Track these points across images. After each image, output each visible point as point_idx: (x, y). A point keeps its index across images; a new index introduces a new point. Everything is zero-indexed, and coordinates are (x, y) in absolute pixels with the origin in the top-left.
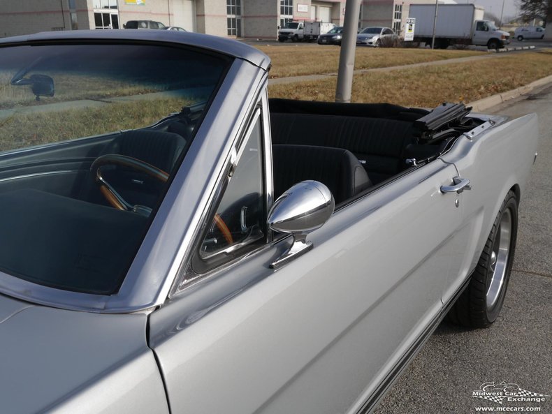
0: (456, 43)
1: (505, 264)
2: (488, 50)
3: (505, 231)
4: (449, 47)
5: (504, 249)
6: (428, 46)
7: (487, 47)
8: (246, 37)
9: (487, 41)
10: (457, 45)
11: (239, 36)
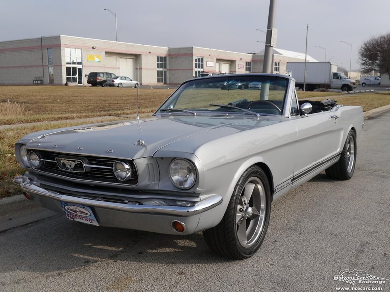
0: (320, 87)
1: (353, 156)
2: (342, 92)
3: (352, 145)
4: (315, 90)
5: (352, 151)
6: (301, 89)
7: (341, 90)
8: (170, 84)
9: (341, 86)
10: (321, 89)
11: (165, 83)
